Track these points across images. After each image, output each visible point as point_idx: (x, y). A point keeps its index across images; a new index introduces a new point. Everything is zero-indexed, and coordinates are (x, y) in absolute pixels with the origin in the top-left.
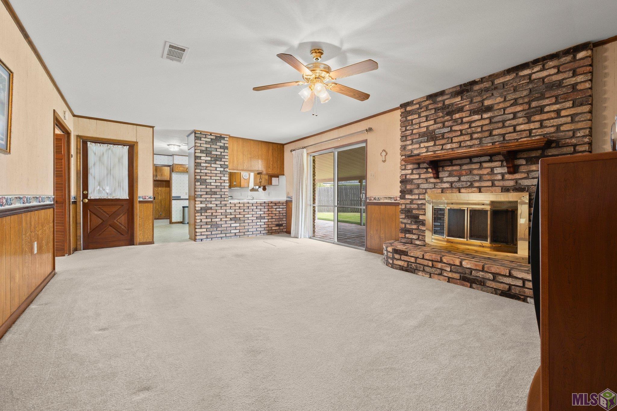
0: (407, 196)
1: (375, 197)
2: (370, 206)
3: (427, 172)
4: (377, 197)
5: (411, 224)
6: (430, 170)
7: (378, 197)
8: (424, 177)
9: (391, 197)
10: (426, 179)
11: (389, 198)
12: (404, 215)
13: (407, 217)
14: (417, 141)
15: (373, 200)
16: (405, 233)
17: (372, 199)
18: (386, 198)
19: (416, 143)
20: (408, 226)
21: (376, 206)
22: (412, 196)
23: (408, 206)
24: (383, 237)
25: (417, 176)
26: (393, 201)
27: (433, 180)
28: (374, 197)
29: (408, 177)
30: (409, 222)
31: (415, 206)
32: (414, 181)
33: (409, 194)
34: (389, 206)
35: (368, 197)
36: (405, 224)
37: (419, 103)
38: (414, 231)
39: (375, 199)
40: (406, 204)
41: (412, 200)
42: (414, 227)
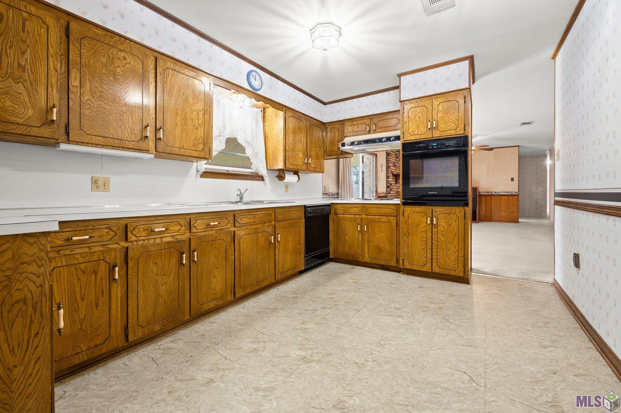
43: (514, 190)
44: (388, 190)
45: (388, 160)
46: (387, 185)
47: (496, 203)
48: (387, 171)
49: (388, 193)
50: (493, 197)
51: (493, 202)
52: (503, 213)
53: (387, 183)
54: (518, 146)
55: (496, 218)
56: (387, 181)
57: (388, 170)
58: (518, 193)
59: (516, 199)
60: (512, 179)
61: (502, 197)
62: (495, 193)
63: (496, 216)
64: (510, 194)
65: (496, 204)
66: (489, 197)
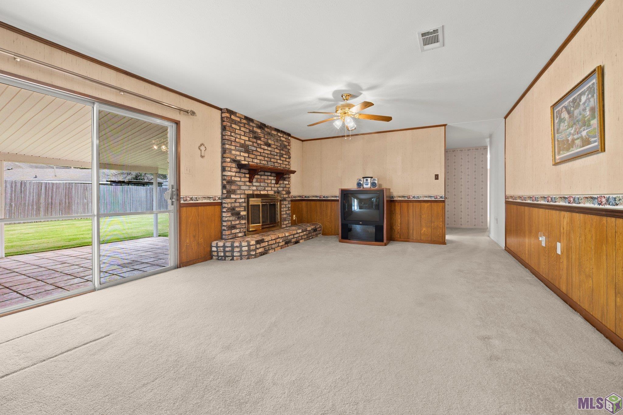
0: (233, 196)
1: (192, 197)
2: (185, 208)
3: (245, 177)
4: (194, 197)
5: (235, 220)
6: (248, 176)
7: (196, 197)
8: (243, 181)
9: (210, 196)
10: (245, 182)
11: (208, 197)
12: (230, 213)
13: (233, 214)
14: (239, 149)
15: (190, 200)
16: (231, 230)
17: (188, 199)
18: (205, 197)
19: (238, 151)
20: (233, 223)
21: (193, 208)
22: (236, 195)
23: (233, 205)
24: (202, 242)
25: (239, 179)
26: (212, 201)
27: (248, 184)
28: (190, 197)
29: (233, 178)
30: (234, 219)
31: (237, 204)
32: (237, 182)
33: (233, 194)
34: (207, 207)
35: (182, 197)
36: (231, 221)
37: (241, 118)
38: (237, 226)
39: (191, 199)
40: (231, 203)
41: (236, 199)
42: (237, 222)
43: (439, 194)
44: (225, 192)
45: (224, 137)
46: (222, 182)
47: (414, 213)
48: (223, 157)
49: (224, 198)
50: (411, 204)
51: (411, 211)
52: (424, 229)
53: (223, 180)
54: (445, 125)
55: (414, 236)
56: (223, 176)
57: (225, 156)
58: (445, 198)
59: (441, 207)
60: (437, 177)
61: (423, 204)
62: (414, 197)
63: (414, 234)
64: (433, 199)
65: (414, 215)
66: (405, 205)
